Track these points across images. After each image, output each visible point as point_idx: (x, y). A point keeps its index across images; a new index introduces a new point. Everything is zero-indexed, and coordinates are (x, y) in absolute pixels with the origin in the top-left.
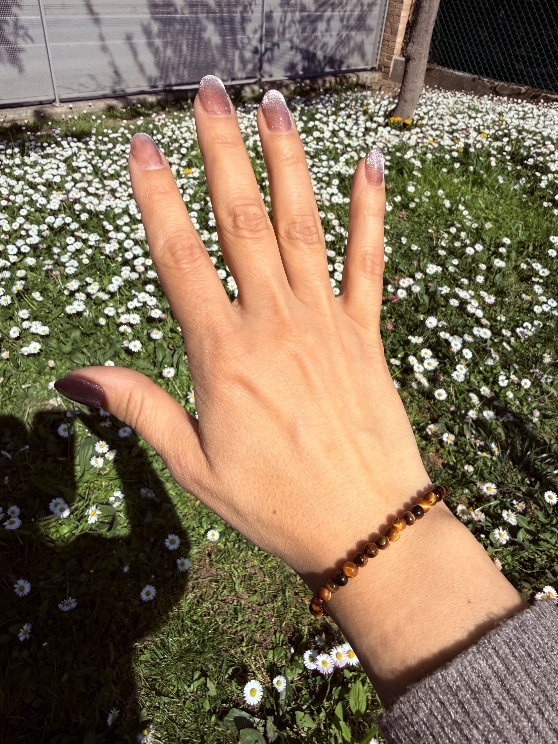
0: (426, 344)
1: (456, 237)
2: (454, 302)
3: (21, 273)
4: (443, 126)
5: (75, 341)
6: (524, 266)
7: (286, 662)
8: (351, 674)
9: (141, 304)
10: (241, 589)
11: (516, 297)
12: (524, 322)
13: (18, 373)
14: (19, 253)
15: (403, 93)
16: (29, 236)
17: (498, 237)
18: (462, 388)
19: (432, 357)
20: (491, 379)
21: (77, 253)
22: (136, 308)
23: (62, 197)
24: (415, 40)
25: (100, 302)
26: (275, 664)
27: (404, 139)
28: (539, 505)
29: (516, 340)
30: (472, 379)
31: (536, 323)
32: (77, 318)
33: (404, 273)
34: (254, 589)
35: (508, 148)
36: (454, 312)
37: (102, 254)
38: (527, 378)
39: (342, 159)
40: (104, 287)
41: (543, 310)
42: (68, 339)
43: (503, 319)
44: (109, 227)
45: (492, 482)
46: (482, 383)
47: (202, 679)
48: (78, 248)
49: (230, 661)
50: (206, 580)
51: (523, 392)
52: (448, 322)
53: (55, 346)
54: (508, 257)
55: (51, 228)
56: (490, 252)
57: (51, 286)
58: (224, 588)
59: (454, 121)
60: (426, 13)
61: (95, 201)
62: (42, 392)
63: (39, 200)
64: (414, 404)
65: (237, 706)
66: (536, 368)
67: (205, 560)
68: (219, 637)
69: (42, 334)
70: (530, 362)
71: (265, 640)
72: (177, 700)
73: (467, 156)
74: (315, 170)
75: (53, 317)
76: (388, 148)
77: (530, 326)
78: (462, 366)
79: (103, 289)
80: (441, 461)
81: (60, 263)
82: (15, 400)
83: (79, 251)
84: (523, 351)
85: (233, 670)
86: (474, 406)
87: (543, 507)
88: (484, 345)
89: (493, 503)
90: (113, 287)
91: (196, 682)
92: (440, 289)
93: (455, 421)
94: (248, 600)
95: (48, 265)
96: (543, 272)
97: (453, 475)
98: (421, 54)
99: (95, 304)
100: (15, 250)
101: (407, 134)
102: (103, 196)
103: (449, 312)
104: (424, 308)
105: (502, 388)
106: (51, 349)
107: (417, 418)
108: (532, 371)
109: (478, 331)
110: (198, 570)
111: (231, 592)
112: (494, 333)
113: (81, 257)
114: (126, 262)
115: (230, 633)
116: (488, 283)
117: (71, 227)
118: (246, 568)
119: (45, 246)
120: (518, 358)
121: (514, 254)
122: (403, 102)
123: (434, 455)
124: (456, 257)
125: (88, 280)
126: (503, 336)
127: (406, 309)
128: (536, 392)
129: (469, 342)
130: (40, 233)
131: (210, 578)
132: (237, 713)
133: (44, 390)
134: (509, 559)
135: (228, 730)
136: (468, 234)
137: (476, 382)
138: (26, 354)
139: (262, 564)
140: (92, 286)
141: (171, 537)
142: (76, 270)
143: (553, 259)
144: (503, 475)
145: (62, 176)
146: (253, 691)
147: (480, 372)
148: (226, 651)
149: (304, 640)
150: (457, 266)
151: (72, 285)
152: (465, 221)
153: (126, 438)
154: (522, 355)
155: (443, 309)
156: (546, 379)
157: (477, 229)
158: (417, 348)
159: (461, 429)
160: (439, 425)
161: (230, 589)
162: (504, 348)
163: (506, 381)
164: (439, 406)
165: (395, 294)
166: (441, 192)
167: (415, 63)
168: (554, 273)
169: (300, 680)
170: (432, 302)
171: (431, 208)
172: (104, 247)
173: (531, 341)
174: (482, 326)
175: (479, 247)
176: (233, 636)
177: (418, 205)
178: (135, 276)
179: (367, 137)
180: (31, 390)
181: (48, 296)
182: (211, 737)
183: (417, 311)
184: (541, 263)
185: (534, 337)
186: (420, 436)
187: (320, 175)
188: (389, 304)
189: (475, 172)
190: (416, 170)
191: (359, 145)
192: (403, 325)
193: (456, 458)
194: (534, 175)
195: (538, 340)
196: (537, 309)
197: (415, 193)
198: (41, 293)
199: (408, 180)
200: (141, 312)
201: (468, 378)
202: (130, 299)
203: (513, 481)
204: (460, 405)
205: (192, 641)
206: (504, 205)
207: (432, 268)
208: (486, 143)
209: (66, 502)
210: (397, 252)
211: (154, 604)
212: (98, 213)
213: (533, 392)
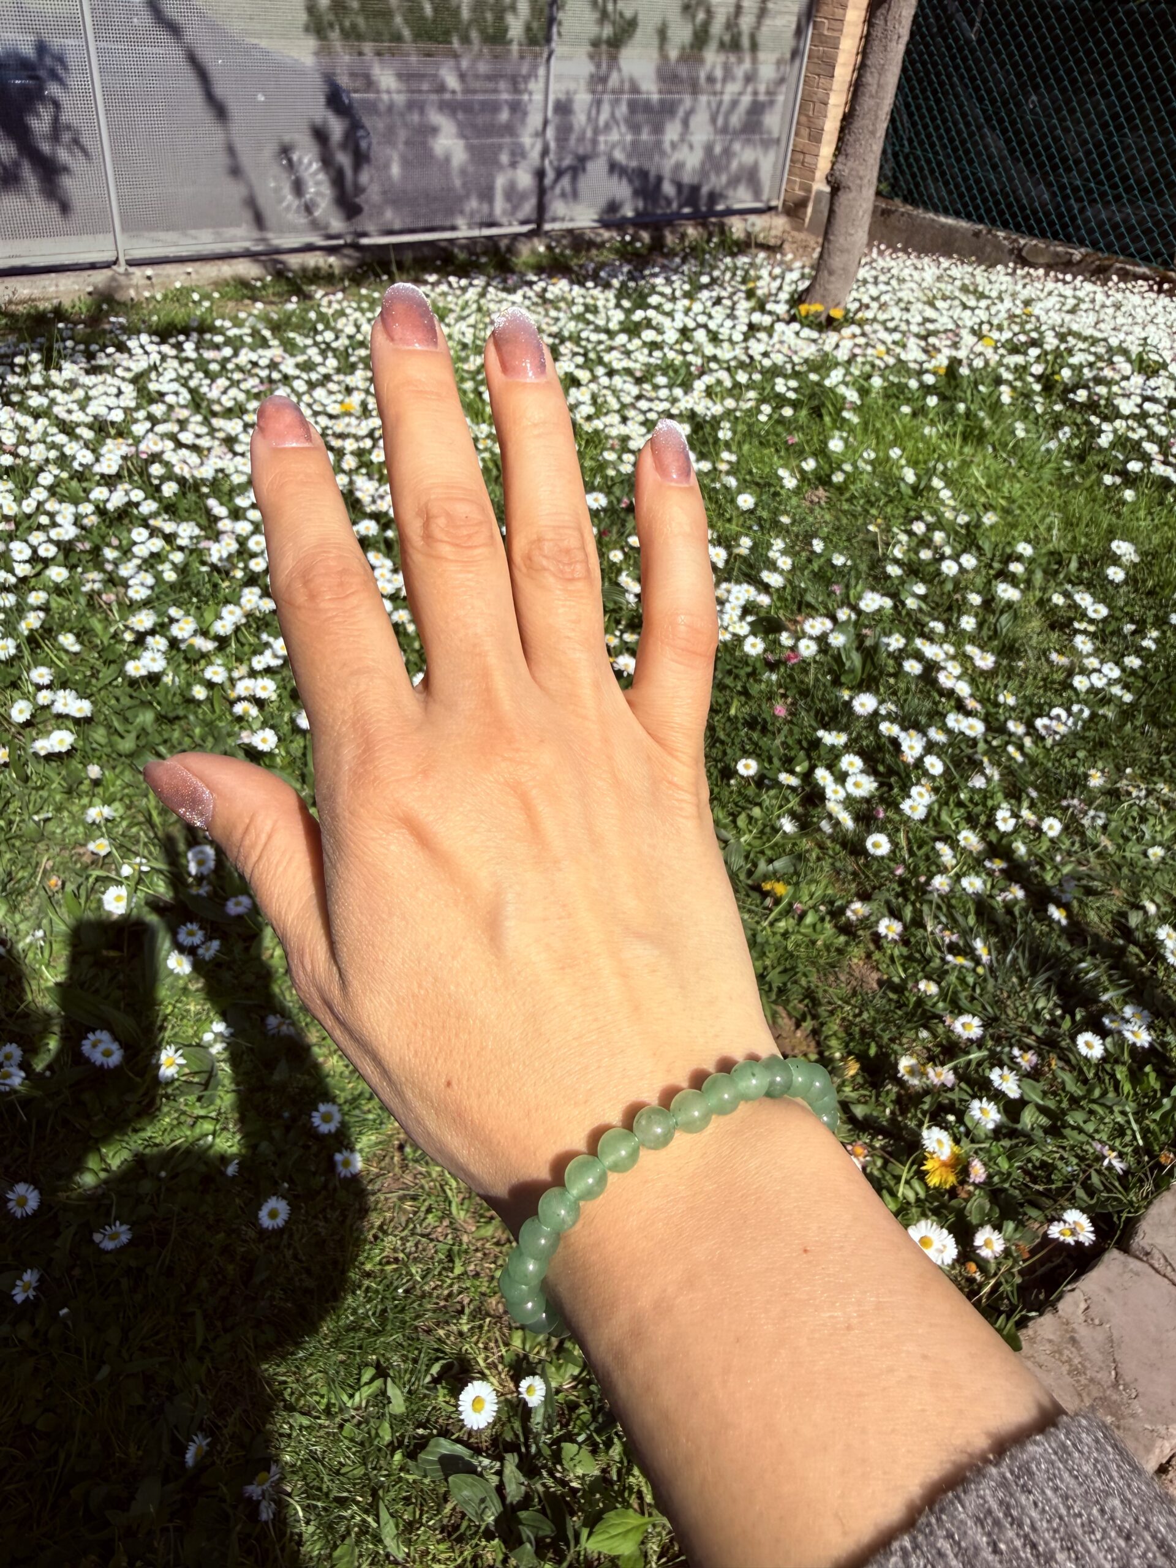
0: (855, 746)
1: (925, 542)
2: (913, 667)
3: (37, 598)
4: (908, 322)
5: (143, 732)
6: (1058, 599)
7: (548, 1353)
9: (280, 662)
10: (462, 1213)
11: (1039, 659)
12: (1051, 707)
13: (26, 791)
14: (35, 559)
15: (826, 256)
16: (54, 524)
17: (1009, 543)
18: (923, 834)
19: (862, 772)
20: (983, 819)
21: (152, 561)
22: (268, 670)
23: (125, 450)
24: (850, 151)
25: (196, 657)
26: (526, 1357)
27: (827, 348)
28: (1067, 1061)
29: (1035, 743)
30: (945, 817)
31: (1075, 708)
32: (150, 686)
33: (817, 610)
35: (1037, 369)
36: (913, 687)
37: (204, 563)
38: (1055, 816)
39: (699, 385)
40: (205, 626)
41: (1092, 686)
42: (130, 727)
43: (1011, 701)
44: (220, 510)
45: (975, 1015)
46: (963, 824)
47: (378, 1383)
48: (155, 550)
49: (437, 1350)
50: (394, 1197)
51: (1045, 845)
52: (900, 705)
53: (103, 741)
54: (1029, 582)
55: (101, 511)
56: (992, 572)
57: (96, 624)
58: (429, 1210)
59: (930, 313)
60: (872, 96)
61: (193, 459)
62: (72, 830)
63: (79, 456)
64: (826, 864)
65: (445, 1433)
66: (1073, 798)
67: (392, 1158)
68: (415, 1305)
69: (78, 715)
70: (1063, 785)
72: (327, 1423)
73: (953, 383)
74: (643, 405)
75: (100, 684)
76: (794, 365)
77: (1064, 715)
78: (923, 790)
79: (204, 633)
80: (875, 976)
81: (117, 580)
82: (18, 843)
83: (157, 557)
84: (1050, 765)
85: (443, 1367)
86: (946, 868)
87: (1076, 1065)
88: (970, 751)
89: (975, 1055)
90: (223, 627)
91: (366, 1388)
92: (885, 640)
93: (906, 899)
94: (476, 1235)
95: (94, 581)
96: (1095, 611)
97: (898, 1002)
98: (861, 178)
99: (187, 660)
100: (27, 553)
101: (832, 338)
102: (209, 449)
103: (902, 685)
104: (851, 676)
105: (1004, 835)
106: (95, 746)
107: (830, 891)
108: (1064, 803)
109: (957, 721)
110: (378, 1176)
111: (441, 1219)
112: (989, 728)
113: (160, 568)
114: (252, 580)
115: (438, 1298)
116: (985, 633)
117: (141, 509)
119: (88, 546)
120: (1038, 778)
121: (1038, 577)
122: (826, 274)
123: (861, 963)
124: (923, 581)
125: (174, 612)
126: (1010, 734)
127: (817, 680)
128: (1073, 844)
129: (937, 744)
130: (77, 521)
131: (401, 1192)
132: (446, 1447)
133: (76, 826)
134: (1004, 1164)
135: (425, 1476)
136: (948, 536)
137: (951, 823)
138: (43, 753)
140: (181, 624)
141: (322, 1108)
142: (149, 592)
143: (1118, 586)
144: (998, 1003)
145: (126, 411)
146: (477, 1401)
147: (960, 804)
148: (429, 1331)
150: (923, 598)
151: (141, 621)
152: (942, 509)
153: (240, 917)
154: (1046, 773)
155: (892, 681)
156: (1093, 818)
157: (967, 526)
158: (836, 753)
159: (918, 912)
160: (874, 905)
161: (440, 1214)
162: (1011, 758)
163: (1013, 821)
164: (874, 867)
165: (794, 649)
166: (895, 453)
167: (851, 196)
168: (1118, 614)
169: (574, 1388)
170: (869, 667)
171: (877, 484)
172: (209, 549)
173: (1067, 745)
174: (968, 713)
175: (969, 561)
176: (442, 1303)
177: (850, 478)
179: (752, 343)
180: (51, 826)
181: (90, 642)
182: (392, 1494)
183: (837, 683)
184: (1093, 595)
185: (1071, 737)
186: (836, 926)
187: (652, 416)
188: (782, 670)
189: (968, 414)
190: (849, 410)
191: (735, 358)
192: (808, 710)
193: (905, 971)
194: (1088, 423)
195: (1079, 743)
196: (1080, 683)
197: (844, 453)
198: (78, 636)
199: (832, 429)
200: (279, 677)
201: (935, 814)
202: (259, 649)
203: (1018, 1015)
204: (916, 866)
205: (361, 1311)
206: (1024, 480)
207: (873, 600)
208: (994, 359)
209: (116, 1038)
210: (802, 570)
211: (285, 1237)
212: (197, 485)
213: (1066, 844)
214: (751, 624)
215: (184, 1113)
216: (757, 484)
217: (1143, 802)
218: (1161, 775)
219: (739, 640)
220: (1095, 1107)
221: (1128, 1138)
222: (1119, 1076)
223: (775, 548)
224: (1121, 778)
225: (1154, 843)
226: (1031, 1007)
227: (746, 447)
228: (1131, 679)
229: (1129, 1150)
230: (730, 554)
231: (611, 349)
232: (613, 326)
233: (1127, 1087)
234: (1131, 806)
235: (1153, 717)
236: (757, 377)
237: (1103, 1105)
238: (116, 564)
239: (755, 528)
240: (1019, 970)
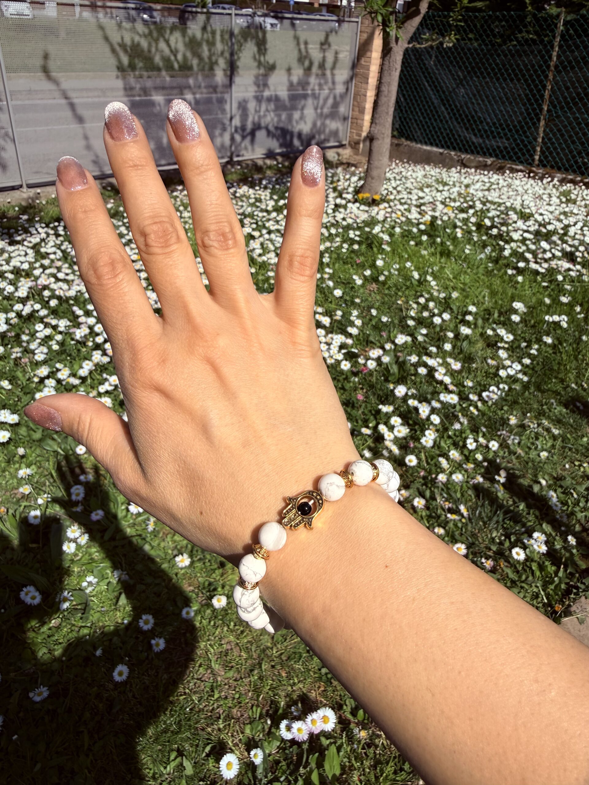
0: (397, 412)
1: (425, 307)
2: (422, 371)
4: (411, 199)
6: (490, 332)
7: (263, 735)
8: (328, 742)
9: (112, 388)
10: (217, 666)
11: (483, 362)
12: (490, 386)
15: (369, 171)
17: (465, 306)
18: (432, 453)
19: (402, 424)
20: (461, 443)
21: (46, 340)
22: (107, 392)
23: (30, 284)
24: (377, 121)
25: (71, 388)
26: (253, 738)
27: (373, 214)
28: (509, 562)
29: (483, 404)
30: (443, 444)
31: (501, 386)
33: (375, 344)
34: (230, 665)
35: (473, 220)
36: (423, 380)
37: (73, 339)
38: (495, 440)
40: (74, 372)
41: (508, 374)
43: (470, 384)
44: (79, 312)
45: (462, 543)
46: (452, 447)
47: (179, 759)
48: (47, 334)
49: (208, 739)
50: (182, 660)
51: (491, 454)
52: (418, 390)
53: (25, 434)
54: (475, 324)
55: (19, 315)
56: (458, 321)
57: (19, 374)
58: (200, 666)
59: (421, 194)
60: (385, 96)
61: (65, 287)
62: (11, 481)
63: (7, 288)
65: (214, 783)
66: (503, 430)
68: (195, 716)
69: (12, 422)
70: (498, 424)
71: (242, 716)
72: (154, 783)
73: (434, 229)
75: (22, 405)
76: (358, 224)
77: (496, 390)
78: (431, 432)
79: (74, 375)
81: (29, 350)
83: (49, 338)
84: (491, 414)
85: (211, 748)
86: (444, 470)
87: (513, 564)
88: (453, 410)
90: (83, 372)
91: (173, 763)
92: (409, 358)
93: (427, 487)
94: (225, 676)
95: (17, 353)
96: (507, 337)
98: (383, 134)
101: (376, 209)
102: (73, 281)
103: (418, 380)
104: (393, 377)
105: (471, 451)
106: (21, 437)
108: (499, 433)
109: (445, 397)
110: (174, 650)
111: (207, 670)
112: (461, 398)
113: (50, 343)
114: (97, 347)
115: (207, 711)
116: (456, 351)
117: (40, 313)
118: (222, 644)
119: (13, 334)
120: (486, 421)
121: (480, 322)
122: (370, 179)
124: (425, 327)
125: (58, 366)
126: (471, 401)
127: (377, 379)
128: (505, 453)
129: (436, 409)
130: (7, 322)
131: (186, 657)
133: (13, 479)
136: (436, 304)
137: (446, 447)
139: (238, 639)
140: (62, 372)
141: (144, 617)
142: (45, 356)
143: (517, 324)
144: (473, 535)
145: (30, 263)
146: (229, 764)
147: (449, 437)
148: (203, 729)
149: (281, 711)
150: (426, 335)
151: (42, 372)
152: (432, 291)
153: (98, 521)
154: (490, 419)
155: (413, 378)
156: (513, 439)
157: (445, 298)
158: (388, 416)
159: (432, 493)
160: (411, 491)
161: (206, 667)
162: (472, 413)
163: (475, 444)
164: (410, 472)
165: (365, 365)
166: (408, 264)
167: (379, 142)
168: (518, 338)
169: (277, 752)
170: (402, 372)
171: (400, 280)
172: (75, 333)
173: (499, 404)
174: (451, 392)
175: (446, 316)
176: (209, 714)
177: (388, 278)
178: (106, 360)
179: (337, 214)
181: (17, 383)
183: (387, 380)
184: (506, 329)
185: (500, 400)
188: (360, 375)
189: (442, 243)
190: (385, 244)
191: (329, 222)
192: (374, 394)
193: (428, 522)
194: (498, 245)
195: (504, 403)
196: (503, 373)
197: (384, 266)
198: (10, 381)
199: (377, 254)
200: (112, 396)
201: (438, 443)
202: (102, 383)
203: (484, 541)
204: (430, 470)
205: (168, 722)
206: (471, 274)
207: (402, 338)
208: (452, 215)
209: (38, 589)
210: (367, 325)
211: (128, 686)
212: (68, 299)
213: (501, 453)
214: (344, 354)
215: (74, 625)
216: (343, 283)
217: (536, 430)
218: (544, 416)
219: (338, 362)
220: (523, 585)
221: (539, 600)
222: (534, 568)
223: (354, 315)
224: (525, 419)
225: (543, 450)
226: (489, 536)
227: (337, 265)
228: (527, 369)
229: (541, 605)
230: (332, 319)
231: (269, 220)
232: (270, 208)
233: (538, 573)
234: (531, 432)
235: (538, 388)
236: (340, 230)
237: (527, 584)
238: (28, 342)
239: (343, 305)
240: (483, 518)
